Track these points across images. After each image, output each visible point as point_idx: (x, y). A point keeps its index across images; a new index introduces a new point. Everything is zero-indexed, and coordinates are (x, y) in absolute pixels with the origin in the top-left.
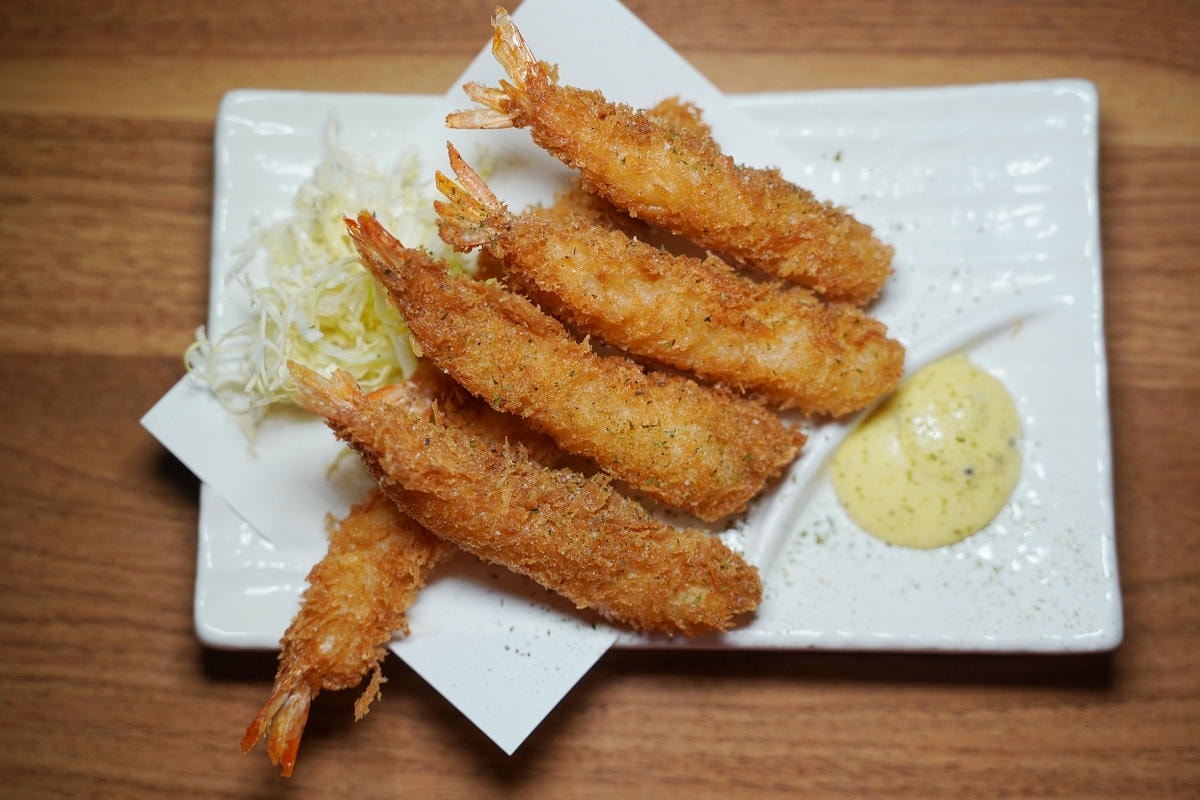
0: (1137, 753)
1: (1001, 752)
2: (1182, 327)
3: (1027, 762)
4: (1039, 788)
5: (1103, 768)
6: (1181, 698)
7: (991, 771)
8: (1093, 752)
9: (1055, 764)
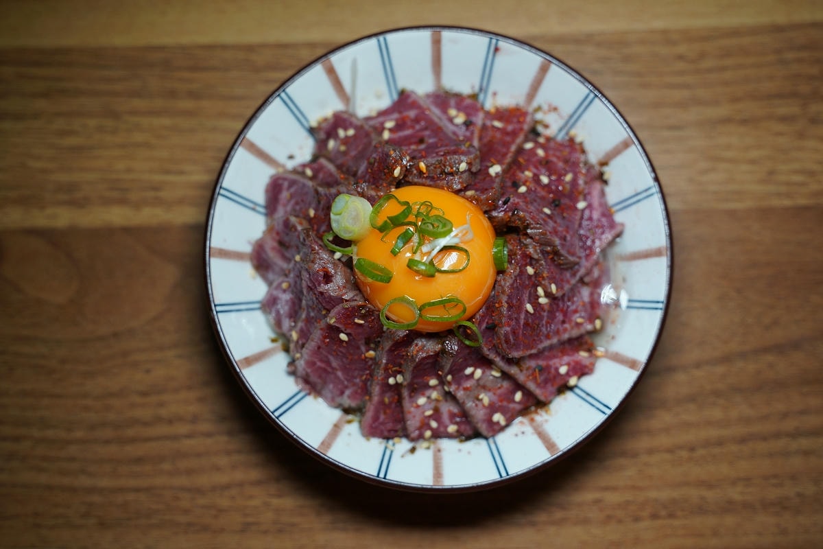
0: (734, 482)
1: (634, 488)
2: (753, 162)
3: (653, 494)
4: (663, 513)
5: (710, 495)
6: (764, 438)
7: (628, 503)
8: (702, 484)
9: (675, 494)
